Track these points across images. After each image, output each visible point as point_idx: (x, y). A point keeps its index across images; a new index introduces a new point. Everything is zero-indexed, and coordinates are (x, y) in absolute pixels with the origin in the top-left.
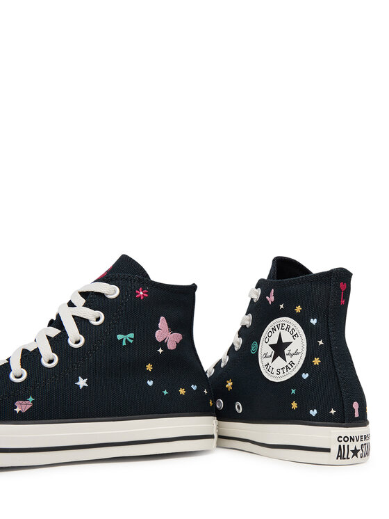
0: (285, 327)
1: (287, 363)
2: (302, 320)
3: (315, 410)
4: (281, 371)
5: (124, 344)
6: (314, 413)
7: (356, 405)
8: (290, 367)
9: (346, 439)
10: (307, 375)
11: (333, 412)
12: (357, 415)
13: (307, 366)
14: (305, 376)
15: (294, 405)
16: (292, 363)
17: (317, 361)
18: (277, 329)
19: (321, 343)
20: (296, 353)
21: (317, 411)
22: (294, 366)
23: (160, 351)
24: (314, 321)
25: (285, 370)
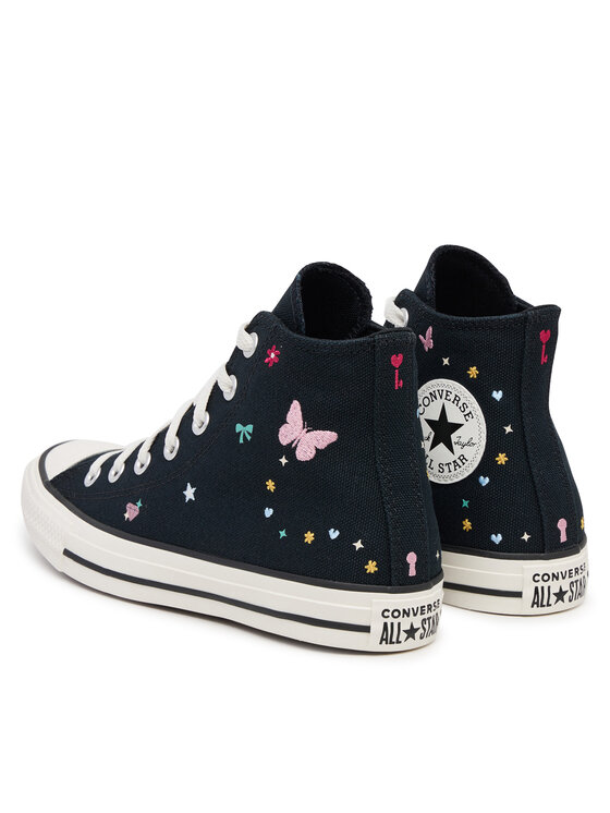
0: (452, 397)
1: (455, 457)
2: (480, 390)
3: (499, 535)
4: (446, 468)
5: (241, 441)
6: (497, 539)
7: (562, 524)
8: (461, 464)
9: (546, 578)
10: (487, 480)
11: (526, 537)
12: (563, 538)
13: (487, 465)
14: (485, 481)
15: (467, 525)
16: (463, 458)
17: (502, 459)
18: (438, 396)
19: (508, 429)
20: (470, 444)
21: (503, 536)
22: (467, 463)
23: (284, 461)
24: (498, 395)
25: (452, 467)
